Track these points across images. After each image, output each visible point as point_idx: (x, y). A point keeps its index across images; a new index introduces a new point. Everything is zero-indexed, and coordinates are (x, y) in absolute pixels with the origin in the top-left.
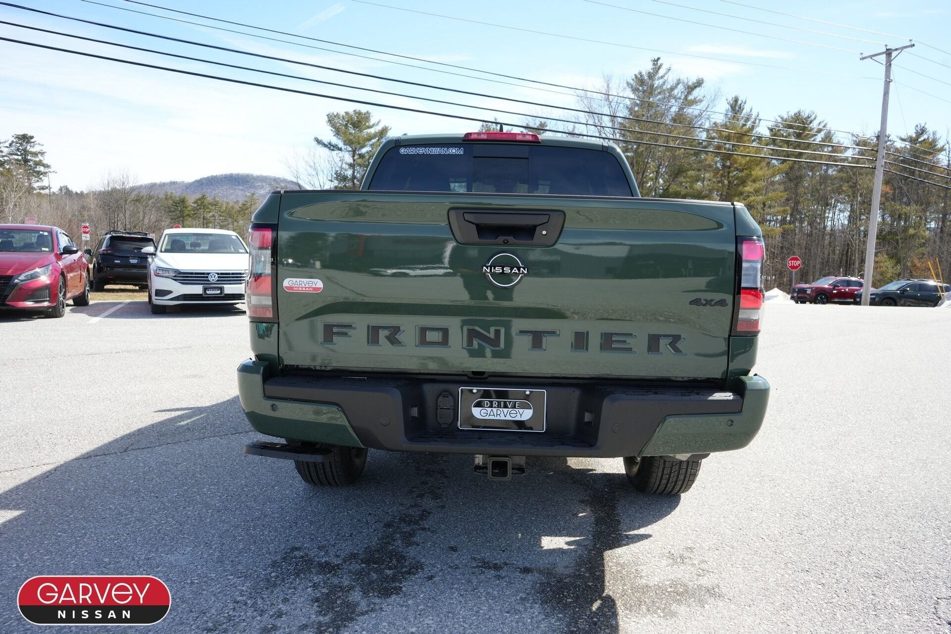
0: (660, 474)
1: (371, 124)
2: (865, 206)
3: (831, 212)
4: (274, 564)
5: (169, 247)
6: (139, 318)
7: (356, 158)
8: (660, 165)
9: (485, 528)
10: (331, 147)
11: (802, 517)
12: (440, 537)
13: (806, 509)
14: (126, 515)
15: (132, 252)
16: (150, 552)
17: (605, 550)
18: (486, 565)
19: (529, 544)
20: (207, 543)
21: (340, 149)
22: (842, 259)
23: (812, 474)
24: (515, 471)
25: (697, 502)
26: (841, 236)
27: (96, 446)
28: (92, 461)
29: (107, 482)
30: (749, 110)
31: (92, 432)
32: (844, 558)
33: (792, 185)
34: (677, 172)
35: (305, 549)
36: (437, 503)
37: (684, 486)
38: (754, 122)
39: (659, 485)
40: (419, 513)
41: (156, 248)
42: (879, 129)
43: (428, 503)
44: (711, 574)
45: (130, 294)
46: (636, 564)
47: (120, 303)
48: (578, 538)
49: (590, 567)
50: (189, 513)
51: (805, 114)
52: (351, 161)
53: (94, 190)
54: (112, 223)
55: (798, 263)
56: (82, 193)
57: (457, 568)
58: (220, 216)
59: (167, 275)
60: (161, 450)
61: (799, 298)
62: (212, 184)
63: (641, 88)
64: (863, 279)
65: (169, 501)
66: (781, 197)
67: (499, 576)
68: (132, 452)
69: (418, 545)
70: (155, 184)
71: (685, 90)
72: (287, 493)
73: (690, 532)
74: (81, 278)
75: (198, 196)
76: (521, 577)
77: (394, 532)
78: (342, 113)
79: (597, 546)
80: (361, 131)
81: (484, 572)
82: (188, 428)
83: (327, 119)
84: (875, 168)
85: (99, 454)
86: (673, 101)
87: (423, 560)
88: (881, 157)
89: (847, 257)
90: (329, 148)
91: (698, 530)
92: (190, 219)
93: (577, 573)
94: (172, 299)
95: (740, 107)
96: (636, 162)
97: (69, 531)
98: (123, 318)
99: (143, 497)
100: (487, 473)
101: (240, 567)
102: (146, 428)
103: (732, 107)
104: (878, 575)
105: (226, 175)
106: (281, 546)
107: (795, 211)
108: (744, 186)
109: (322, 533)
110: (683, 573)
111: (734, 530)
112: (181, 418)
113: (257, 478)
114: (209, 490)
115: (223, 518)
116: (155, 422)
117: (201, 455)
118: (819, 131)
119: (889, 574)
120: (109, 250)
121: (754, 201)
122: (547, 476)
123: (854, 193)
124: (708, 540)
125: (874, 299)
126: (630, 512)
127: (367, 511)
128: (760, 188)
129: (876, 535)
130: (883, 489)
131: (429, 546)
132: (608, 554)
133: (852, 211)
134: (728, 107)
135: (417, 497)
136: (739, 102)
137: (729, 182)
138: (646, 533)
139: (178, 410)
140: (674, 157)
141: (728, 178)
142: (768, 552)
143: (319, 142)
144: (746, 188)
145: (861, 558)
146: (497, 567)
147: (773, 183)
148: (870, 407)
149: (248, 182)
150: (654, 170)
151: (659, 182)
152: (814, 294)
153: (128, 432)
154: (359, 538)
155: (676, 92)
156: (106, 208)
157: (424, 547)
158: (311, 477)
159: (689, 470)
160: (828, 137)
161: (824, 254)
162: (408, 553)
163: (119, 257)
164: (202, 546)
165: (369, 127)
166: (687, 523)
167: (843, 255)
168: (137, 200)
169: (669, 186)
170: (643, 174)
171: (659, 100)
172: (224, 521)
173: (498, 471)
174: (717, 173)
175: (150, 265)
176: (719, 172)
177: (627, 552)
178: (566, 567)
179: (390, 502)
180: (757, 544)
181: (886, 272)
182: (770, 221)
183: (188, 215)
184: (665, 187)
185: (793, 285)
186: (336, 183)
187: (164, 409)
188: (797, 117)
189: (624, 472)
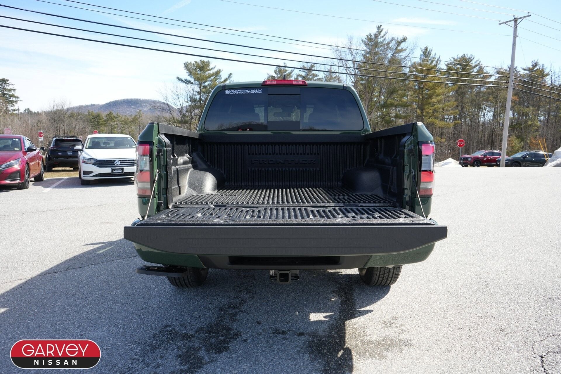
0: (378, 275)
1: (210, 68)
2: (503, 108)
3: (483, 113)
4: (155, 336)
5: (91, 145)
6: (74, 188)
7: (201, 88)
8: (382, 88)
9: (277, 309)
10: (187, 82)
11: (460, 296)
12: (251, 316)
13: (462, 291)
14: (68, 309)
15: (68, 148)
16: (82, 330)
17: (346, 320)
18: (278, 332)
19: (303, 318)
20: (115, 324)
21: (192, 83)
22: (489, 139)
23: (467, 271)
24: (293, 278)
25: (399, 289)
26: (489, 127)
27: (50, 267)
28: (47, 277)
29: (56, 289)
30: (434, 55)
31: (47, 259)
32: (483, 320)
33: (460, 98)
34: (392, 92)
35: (173, 326)
36: (250, 295)
37: (392, 281)
38: (437, 62)
39: (378, 281)
40: (239, 302)
41: (83, 146)
42: (510, 64)
43: (245, 295)
44: (407, 332)
45: (68, 173)
46: (364, 328)
47: (62, 179)
48: (331, 314)
49: (337, 331)
50: (105, 306)
51: (467, 56)
52: (198, 90)
53: (45, 111)
54: (56, 130)
55: (463, 143)
56: (38, 113)
57: (261, 334)
58: (121, 124)
59: (90, 162)
60: (88, 269)
61: (464, 163)
62: (116, 105)
63: (370, 43)
64: (501, 151)
65: (93, 299)
66: (453, 104)
67: (285, 338)
68: (71, 271)
69: (238, 321)
70: (82, 106)
71: (396, 44)
72: (162, 292)
73: (395, 308)
74: (38, 165)
75: (108, 112)
76: (298, 338)
77: (225, 314)
78: (193, 62)
79: (342, 318)
80: (204, 72)
81: (276, 336)
82: (103, 255)
83: (184, 66)
84: (508, 87)
85: (51, 272)
86: (389, 50)
87: (241, 330)
88: (511, 81)
89: (492, 138)
90: (186, 83)
91: (400, 306)
92: (103, 126)
93: (330, 335)
94: (93, 176)
95: (429, 53)
96: (368, 87)
97: (35, 320)
98: (64, 188)
99: (78, 298)
100: (277, 280)
101: (135, 338)
102: (79, 255)
103: (424, 53)
104: (501, 330)
105: (124, 100)
106: (158, 324)
107: (462, 113)
108: (431, 99)
109: (183, 316)
110: (391, 332)
111: (420, 305)
112: (99, 249)
113: (144, 284)
114: (116, 292)
115: (125, 309)
116: (84, 252)
117: (111, 271)
118: (475, 66)
119: (508, 328)
120: (55, 147)
121: (437, 107)
122: (314, 277)
123: (496, 101)
124: (406, 312)
125: (508, 162)
126: (361, 297)
127: (209, 301)
128: (441, 100)
129: (502, 306)
130: (506, 278)
131: (245, 321)
132: (348, 323)
133: (495, 112)
134: (422, 53)
135: (238, 292)
136: (428, 50)
137: (423, 97)
138: (370, 309)
139: (97, 244)
140: (390, 83)
141: (422, 94)
142: (439, 318)
143: (179, 79)
144: (432, 100)
145: (492, 320)
146: (284, 333)
147: (448, 97)
148: (501, 229)
149: (137, 103)
150: (379, 91)
151: (381, 98)
152: (473, 161)
153: (68, 258)
154: (204, 318)
155: (390, 45)
156: (53, 121)
157: (242, 322)
158: (176, 283)
159: (395, 272)
160: (481, 70)
161: (478, 137)
162: (233, 326)
163: (61, 152)
164: (113, 326)
165: (209, 70)
166: (394, 302)
167: (490, 137)
168: (71, 116)
169: (387, 100)
170: (372, 94)
171: (381, 50)
172: (125, 311)
173: (283, 278)
174: (416, 92)
175: (79, 156)
176: (417, 91)
177: (359, 321)
178: (323, 331)
179: (222, 296)
180: (433, 313)
181: (515, 147)
182: (447, 119)
183: (102, 124)
184: (385, 101)
185: (460, 156)
186: (190, 103)
187: (89, 243)
188: (463, 58)
189: (358, 273)
